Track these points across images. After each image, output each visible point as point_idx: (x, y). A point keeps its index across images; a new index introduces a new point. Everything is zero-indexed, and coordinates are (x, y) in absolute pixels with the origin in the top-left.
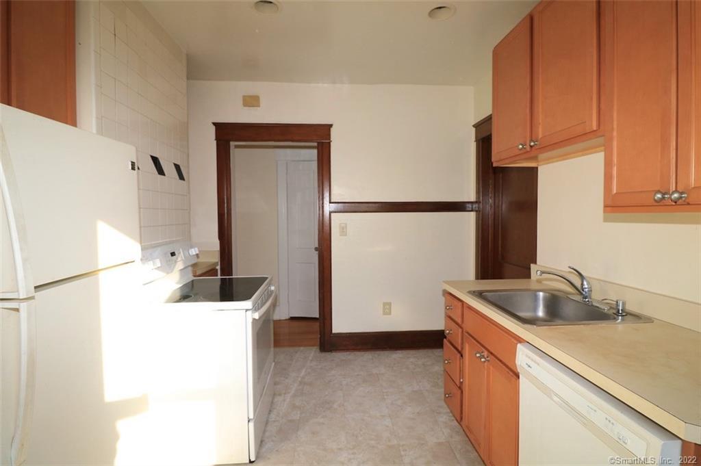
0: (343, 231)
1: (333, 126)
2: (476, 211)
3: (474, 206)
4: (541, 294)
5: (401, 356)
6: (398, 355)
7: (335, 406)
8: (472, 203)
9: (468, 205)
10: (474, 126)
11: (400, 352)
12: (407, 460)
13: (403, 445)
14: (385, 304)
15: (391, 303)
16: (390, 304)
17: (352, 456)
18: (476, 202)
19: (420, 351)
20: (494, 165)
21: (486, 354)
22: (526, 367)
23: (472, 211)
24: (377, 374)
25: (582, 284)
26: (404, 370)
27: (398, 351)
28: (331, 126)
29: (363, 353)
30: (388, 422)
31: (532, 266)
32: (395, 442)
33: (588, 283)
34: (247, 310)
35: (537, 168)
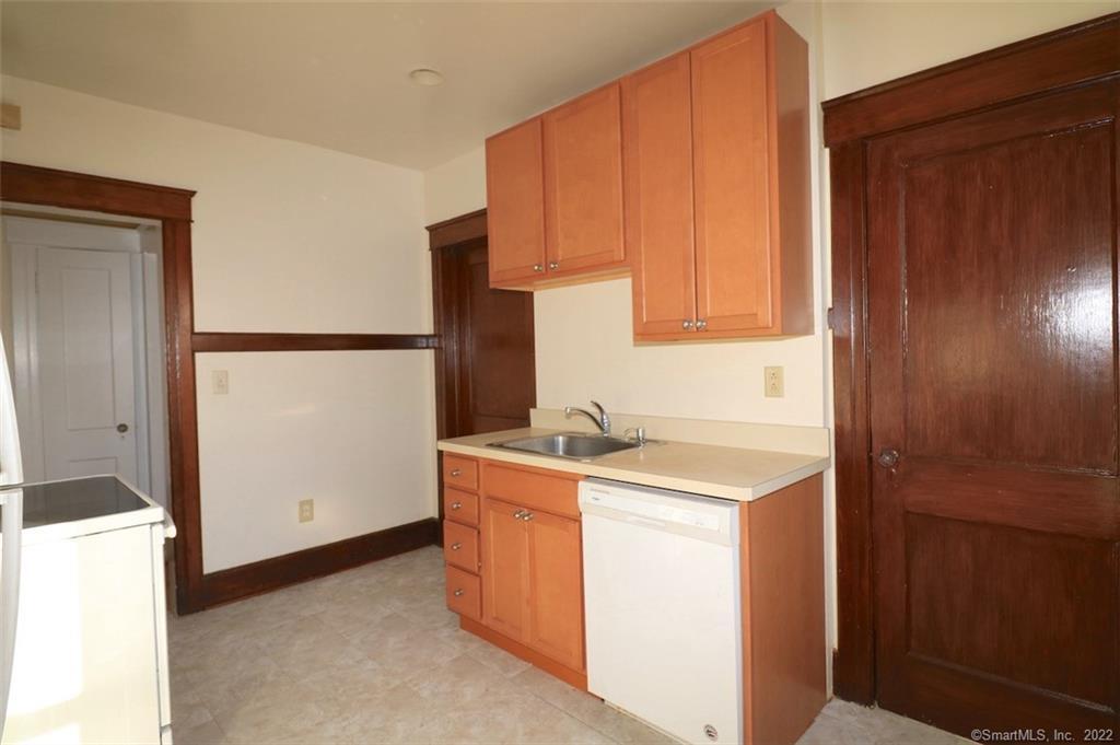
0: (222, 385)
1: (197, 195)
2: (435, 348)
3: (430, 341)
4: (561, 438)
5: (337, 581)
6: (331, 583)
7: (270, 678)
8: (427, 337)
9: (419, 340)
10: (427, 228)
11: (332, 576)
12: (425, 693)
13: (410, 681)
14: (302, 504)
15: (312, 500)
16: (310, 502)
17: (344, 724)
18: (434, 336)
19: (363, 567)
20: (492, 286)
21: (526, 511)
22: (593, 502)
23: (427, 347)
24: (313, 615)
25: (602, 419)
26: (354, 598)
27: (328, 577)
28: (193, 193)
29: (268, 595)
30: (370, 665)
31: (532, 410)
32: (397, 682)
33: (608, 418)
34: (152, 524)
35: (532, 293)
